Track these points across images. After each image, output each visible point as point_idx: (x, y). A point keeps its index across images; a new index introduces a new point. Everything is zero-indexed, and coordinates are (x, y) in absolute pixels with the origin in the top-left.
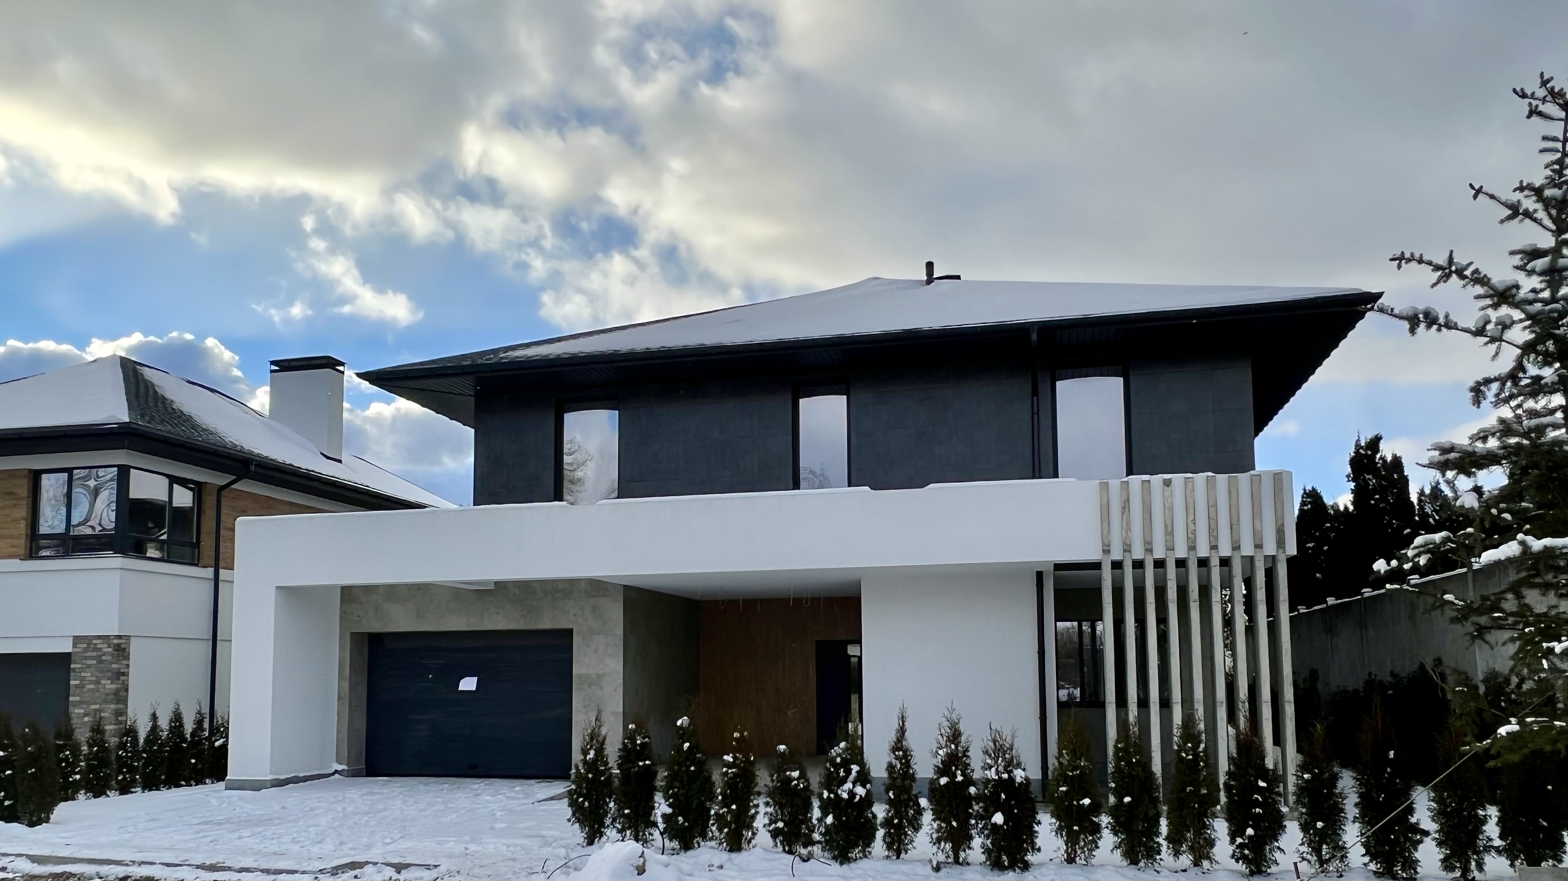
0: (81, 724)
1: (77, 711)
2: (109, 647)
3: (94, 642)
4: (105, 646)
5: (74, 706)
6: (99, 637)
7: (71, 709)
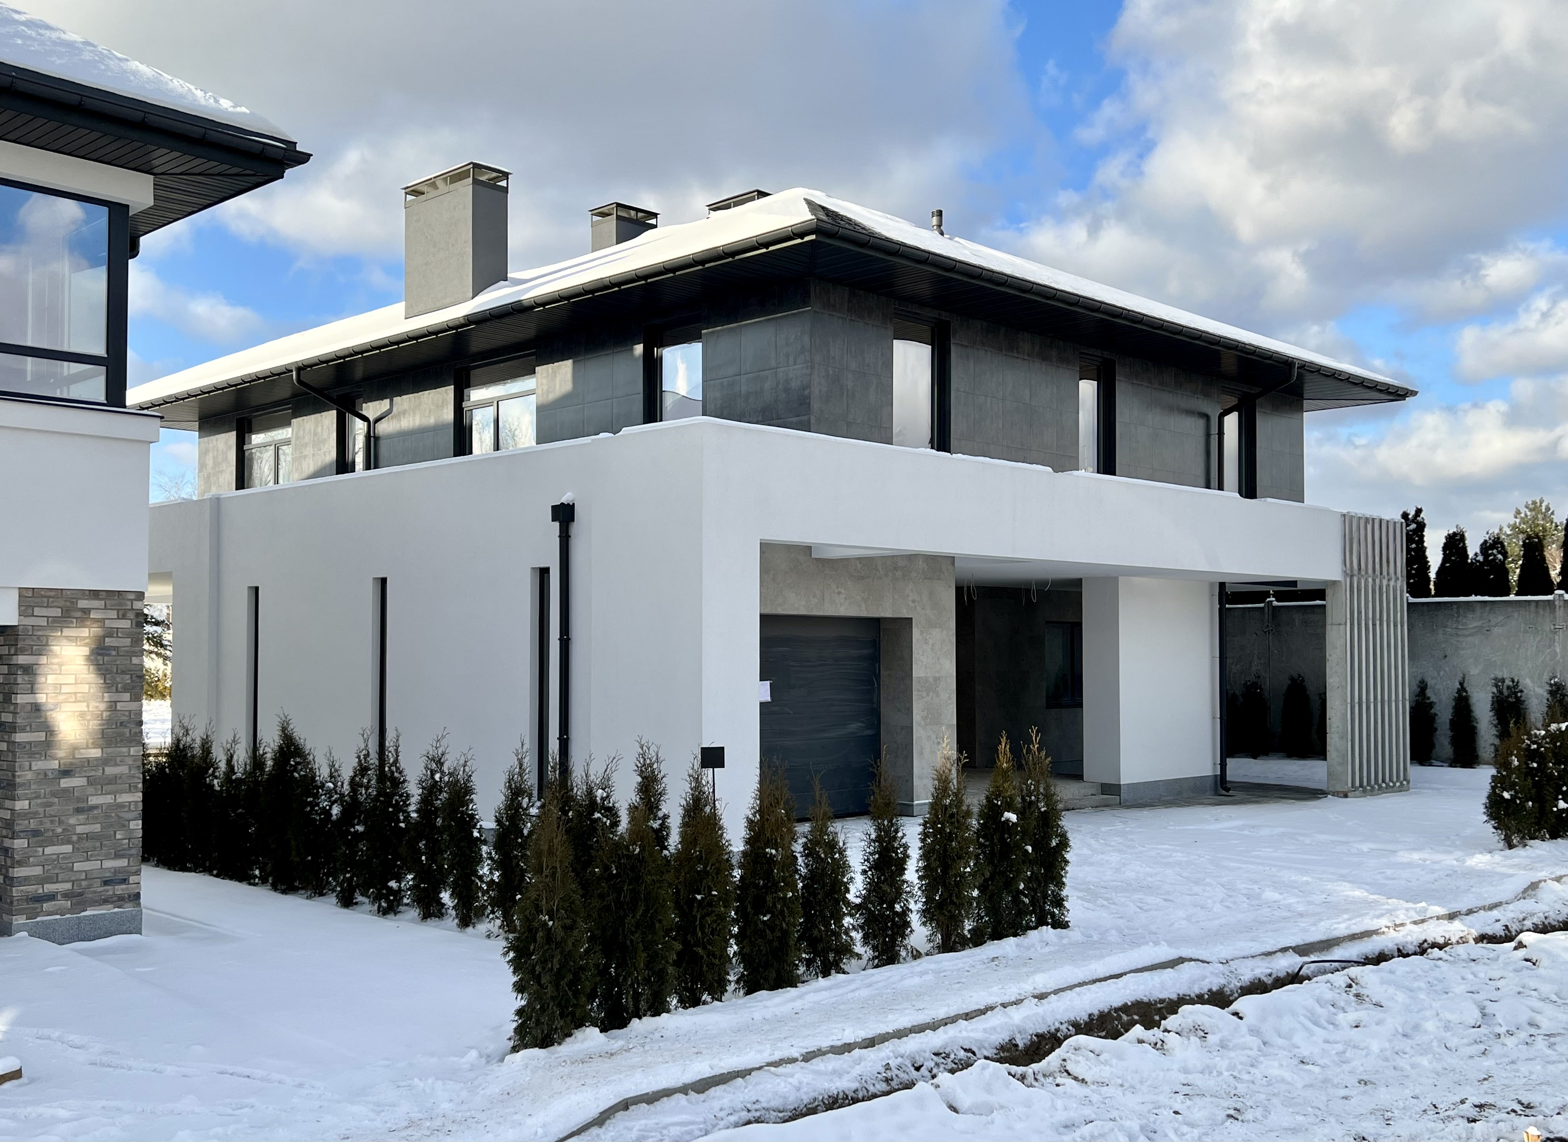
0: (54, 794)
1: (39, 765)
2: (124, 617)
3: (83, 604)
4: (113, 615)
5: (32, 755)
6: (95, 594)
7: (22, 761)
